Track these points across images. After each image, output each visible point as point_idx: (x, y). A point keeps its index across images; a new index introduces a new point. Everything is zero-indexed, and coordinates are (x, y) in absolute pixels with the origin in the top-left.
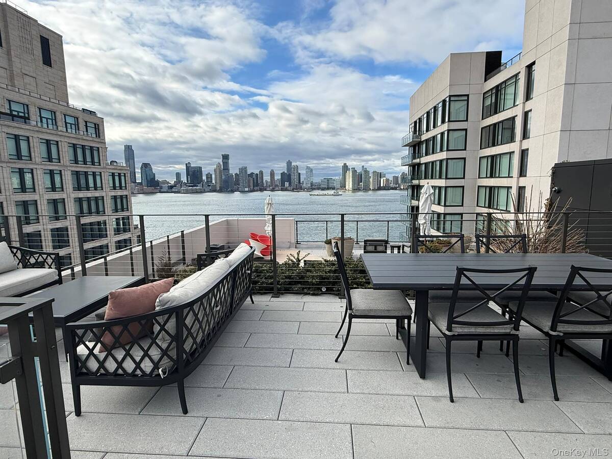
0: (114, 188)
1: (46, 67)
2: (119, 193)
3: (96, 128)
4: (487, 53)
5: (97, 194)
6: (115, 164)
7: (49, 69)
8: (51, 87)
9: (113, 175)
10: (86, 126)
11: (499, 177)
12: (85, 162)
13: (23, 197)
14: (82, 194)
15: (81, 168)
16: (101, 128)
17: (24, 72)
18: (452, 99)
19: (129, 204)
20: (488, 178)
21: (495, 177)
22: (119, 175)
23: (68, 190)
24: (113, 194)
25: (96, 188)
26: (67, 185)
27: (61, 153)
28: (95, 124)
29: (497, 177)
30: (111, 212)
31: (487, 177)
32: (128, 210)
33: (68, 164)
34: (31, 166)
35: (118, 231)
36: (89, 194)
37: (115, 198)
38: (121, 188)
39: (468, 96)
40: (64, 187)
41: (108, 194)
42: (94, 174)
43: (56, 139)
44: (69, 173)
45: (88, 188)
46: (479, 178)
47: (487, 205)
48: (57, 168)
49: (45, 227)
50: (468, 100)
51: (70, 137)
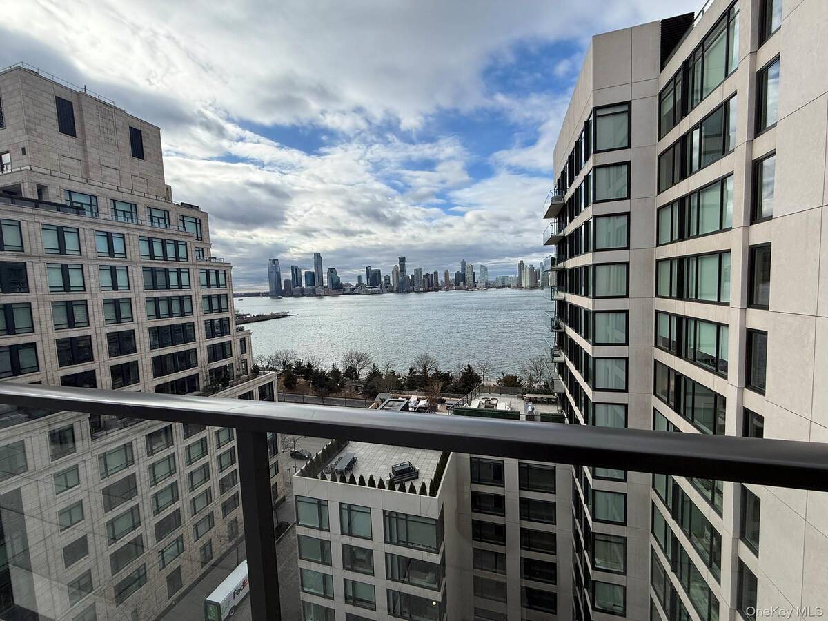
0: (209, 286)
1: (136, 160)
2: (215, 292)
3: (196, 223)
4: (664, 22)
5: (181, 293)
6: (212, 260)
7: (140, 161)
8: (143, 181)
9: (207, 272)
10: (183, 221)
11: (698, 236)
12: (165, 257)
13: (65, 297)
14: (157, 294)
15: (158, 264)
16: (203, 222)
17: (102, 163)
18: (599, 113)
19: (229, 304)
20: (675, 242)
21: (690, 237)
22: (217, 273)
23: (137, 288)
24: (207, 292)
25: (180, 286)
26: (136, 283)
27: (127, 247)
28: (196, 219)
29: (693, 237)
30: (202, 313)
31: (672, 241)
32: (228, 311)
33: (138, 259)
34: (80, 262)
35: (211, 334)
36: (169, 293)
37: (209, 298)
38: (218, 286)
39: (629, 103)
40: (131, 285)
41: (197, 292)
42: (179, 272)
43: (120, 231)
44: (140, 270)
45: (168, 286)
46: (658, 245)
47: (675, 294)
48: (120, 264)
49: (99, 330)
50: (629, 112)
51: (142, 230)
